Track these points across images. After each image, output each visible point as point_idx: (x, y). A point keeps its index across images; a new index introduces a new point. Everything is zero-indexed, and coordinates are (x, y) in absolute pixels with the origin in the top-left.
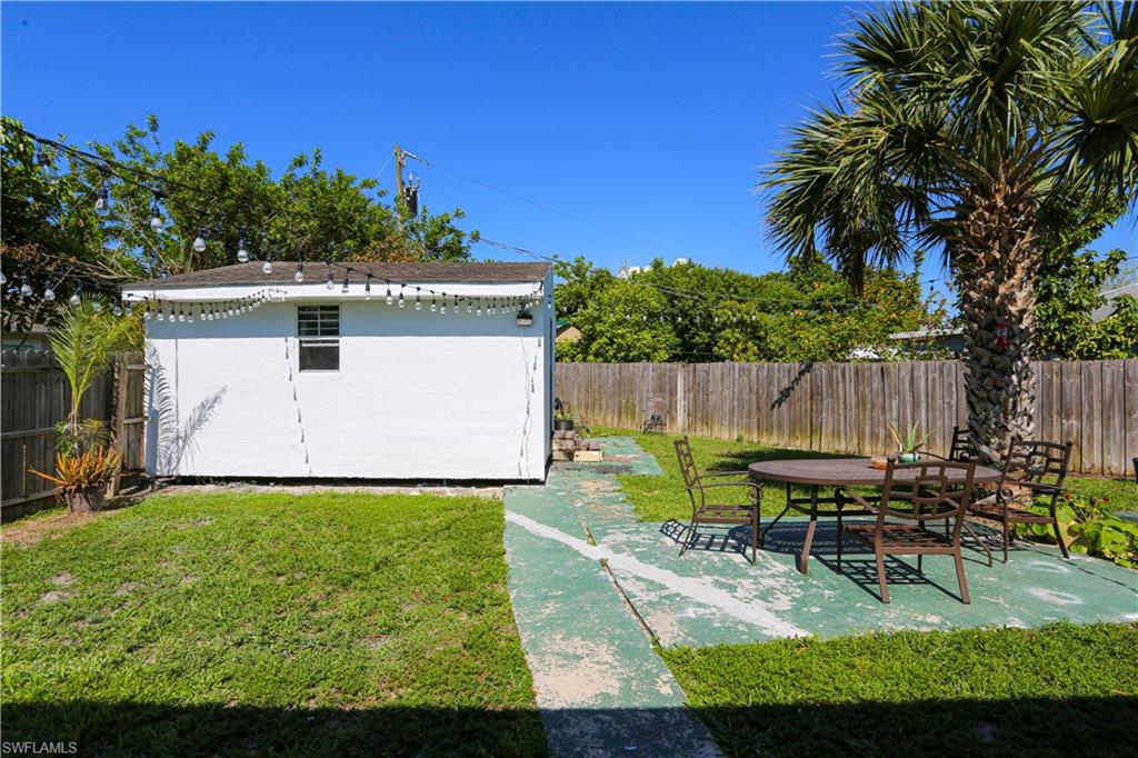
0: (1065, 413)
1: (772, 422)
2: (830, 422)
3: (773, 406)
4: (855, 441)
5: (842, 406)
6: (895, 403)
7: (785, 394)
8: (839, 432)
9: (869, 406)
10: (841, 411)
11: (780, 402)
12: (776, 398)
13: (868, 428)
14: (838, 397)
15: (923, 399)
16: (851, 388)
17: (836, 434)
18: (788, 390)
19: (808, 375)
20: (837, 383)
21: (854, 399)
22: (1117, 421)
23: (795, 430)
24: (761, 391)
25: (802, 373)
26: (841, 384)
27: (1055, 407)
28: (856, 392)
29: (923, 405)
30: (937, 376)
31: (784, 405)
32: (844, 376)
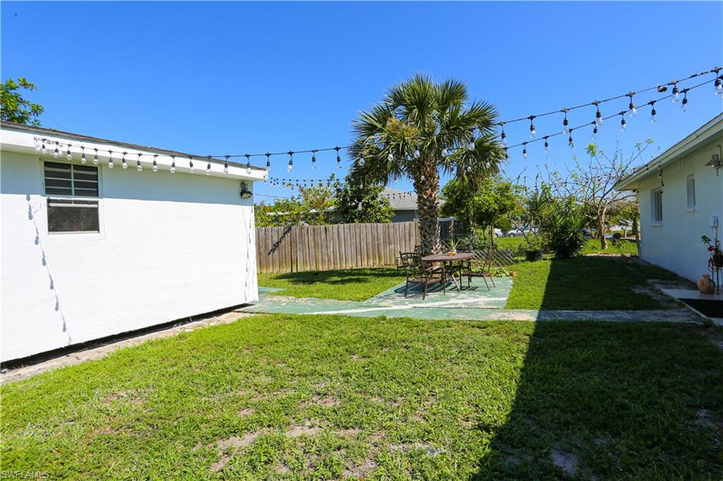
0: (390, 243)
1: (269, 261)
2: (302, 255)
3: (269, 253)
4: (315, 265)
5: (307, 248)
6: (332, 243)
7: (276, 246)
8: (306, 261)
9: (320, 247)
10: (307, 250)
11: (273, 250)
12: (270, 249)
13: (320, 258)
14: (305, 243)
15: (343, 241)
16: (311, 238)
17: (305, 263)
18: (278, 243)
19: (289, 234)
20: (305, 236)
21: (313, 244)
22: (403, 245)
23: (282, 262)
24: (261, 243)
25: (285, 233)
26: (306, 237)
27: (387, 240)
28: (314, 240)
29: (343, 244)
30: (348, 230)
31: (276, 252)
32: (308, 232)
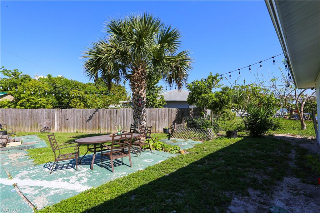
0: (153, 120)
1: (87, 126)
2: (103, 125)
3: (87, 121)
4: (110, 130)
5: (106, 121)
6: (119, 119)
7: (91, 118)
8: (106, 127)
9: (113, 120)
10: (106, 122)
11: (89, 120)
12: (88, 119)
13: (113, 126)
14: (105, 118)
15: (126, 118)
16: (109, 116)
17: (105, 128)
18: (91, 116)
19: (97, 112)
20: (105, 114)
21: (109, 119)
22: (161, 121)
23: (93, 128)
24: (83, 117)
25: (95, 112)
26: (106, 115)
27: (151, 118)
28: (110, 117)
29: (126, 119)
30: (129, 112)
31: (90, 121)
32: (107, 112)
